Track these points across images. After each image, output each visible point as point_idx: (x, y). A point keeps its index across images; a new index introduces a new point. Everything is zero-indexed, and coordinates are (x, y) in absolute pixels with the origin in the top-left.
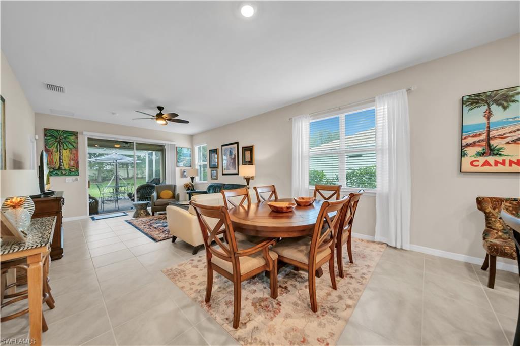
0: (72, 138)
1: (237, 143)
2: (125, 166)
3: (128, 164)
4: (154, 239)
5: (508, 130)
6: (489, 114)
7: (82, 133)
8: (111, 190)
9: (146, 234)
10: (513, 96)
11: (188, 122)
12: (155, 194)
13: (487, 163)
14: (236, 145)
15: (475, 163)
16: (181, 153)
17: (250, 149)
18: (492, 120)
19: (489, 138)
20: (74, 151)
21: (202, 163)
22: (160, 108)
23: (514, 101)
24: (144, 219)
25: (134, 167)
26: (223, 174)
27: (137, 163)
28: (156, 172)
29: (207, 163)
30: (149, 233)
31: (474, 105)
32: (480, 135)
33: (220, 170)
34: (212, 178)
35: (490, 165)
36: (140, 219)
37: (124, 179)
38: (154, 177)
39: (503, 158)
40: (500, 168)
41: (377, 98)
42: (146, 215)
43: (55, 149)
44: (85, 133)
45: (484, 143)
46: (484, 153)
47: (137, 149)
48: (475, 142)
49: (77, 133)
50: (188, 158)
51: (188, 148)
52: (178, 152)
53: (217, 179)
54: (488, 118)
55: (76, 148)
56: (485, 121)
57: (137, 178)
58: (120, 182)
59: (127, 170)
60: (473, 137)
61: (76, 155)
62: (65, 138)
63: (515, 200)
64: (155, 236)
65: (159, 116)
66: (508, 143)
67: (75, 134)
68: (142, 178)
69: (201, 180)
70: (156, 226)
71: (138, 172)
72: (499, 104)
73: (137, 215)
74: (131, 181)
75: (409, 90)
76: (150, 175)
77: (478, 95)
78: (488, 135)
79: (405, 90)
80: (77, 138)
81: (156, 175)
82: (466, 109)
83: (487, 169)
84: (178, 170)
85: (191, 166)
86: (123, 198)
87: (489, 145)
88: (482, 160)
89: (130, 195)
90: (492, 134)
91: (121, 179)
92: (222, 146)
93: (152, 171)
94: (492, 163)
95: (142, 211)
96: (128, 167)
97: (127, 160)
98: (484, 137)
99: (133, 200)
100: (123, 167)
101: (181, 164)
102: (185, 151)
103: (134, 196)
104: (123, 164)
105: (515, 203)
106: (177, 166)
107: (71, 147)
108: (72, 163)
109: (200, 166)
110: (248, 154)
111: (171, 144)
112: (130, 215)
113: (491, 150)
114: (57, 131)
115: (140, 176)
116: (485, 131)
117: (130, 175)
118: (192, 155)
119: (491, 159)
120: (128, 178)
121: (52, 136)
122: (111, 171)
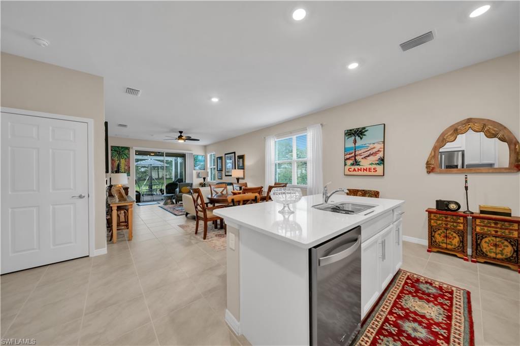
0: (127, 151)
1: (235, 153)
2: (156, 168)
3: (158, 167)
4: (175, 215)
5: (362, 151)
6: (355, 142)
7: (132, 148)
8: (147, 188)
9: (171, 213)
10: (364, 132)
11: (199, 140)
12: (178, 190)
13: (354, 170)
14: (233, 154)
15: (350, 170)
16: (197, 159)
17: (242, 157)
18: (357, 145)
19: (355, 156)
20: (127, 160)
21: (213, 167)
22: (181, 132)
23: (364, 135)
24: (171, 206)
25: (163, 169)
26: (226, 176)
27: (166, 166)
28: (180, 173)
29: (215, 167)
30: (173, 212)
31: (349, 136)
32: (352, 153)
33: (223, 172)
34: (218, 179)
35: (356, 171)
36: (168, 206)
37: (156, 179)
38: (179, 177)
39: (361, 167)
40: (360, 173)
41: (307, 128)
42: (172, 204)
43: (117, 159)
44: (134, 148)
45: (353, 158)
46: (353, 164)
47: (166, 156)
48: (350, 158)
49: (129, 148)
50: (202, 163)
51: (203, 156)
52: (195, 159)
53: (221, 179)
54: (355, 144)
55: (129, 158)
56: (354, 146)
57: (166, 178)
58: (153, 181)
59: (158, 172)
60: (349, 154)
61: (129, 162)
62: (122, 151)
63: (364, 191)
64: (176, 214)
65: (180, 137)
66: (362, 158)
67: (128, 149)
68: (170, 178)
69: (211, 180)
70: (178, 209)
71: (167, 173)
72: (359, 136)
73: (166, 204)
74: (161, 181)
75: (321, 125)
76: (176, 176)
77: (351, 130)
78: (355, 154)
79: (319, 124)
80: (129, 151)
81: (180, 176)
82: (346, 138)
83: (355, 173)
84: (194, 172)
85: (204, 169)
86: (155, 194)
87: (355, 159)
88: (353, 167)
89: (161, 191)
90: (357, 153)
91: (153, 179)
92: (226, 154)
93: (177, 172)
94: (357, 170)
95: (169, 201)
96: (158, 169)
97: (159, 164)
98: (353, 154)
99: (163, 194)
100: (154, 169)
101: (197, 168)
102: (200, 158)
103: (164, 191)
104: (154, 167)
105: (363, 192)
106: (194, 170)
107: (126, 157)
108: (126, 168)
109: (211, 169)
110: (241, 160)
111: (190, 153)
112: (162, 203)
113: (356, 163)
114: (118, 147)
115: (168, 177)
116: (354, 151)
117: (160, 176)
118: (205, 161)
119: (356, 167)
120: (158, 179)
121: (115, 150)
122: (145, 172)
